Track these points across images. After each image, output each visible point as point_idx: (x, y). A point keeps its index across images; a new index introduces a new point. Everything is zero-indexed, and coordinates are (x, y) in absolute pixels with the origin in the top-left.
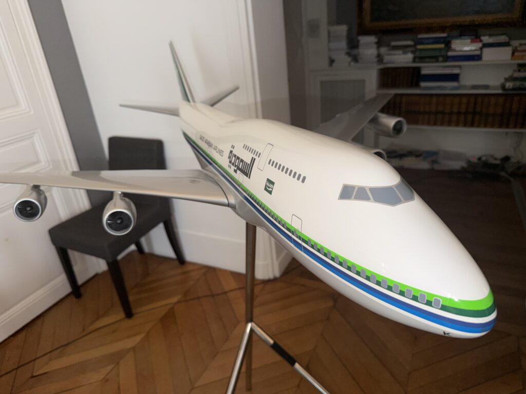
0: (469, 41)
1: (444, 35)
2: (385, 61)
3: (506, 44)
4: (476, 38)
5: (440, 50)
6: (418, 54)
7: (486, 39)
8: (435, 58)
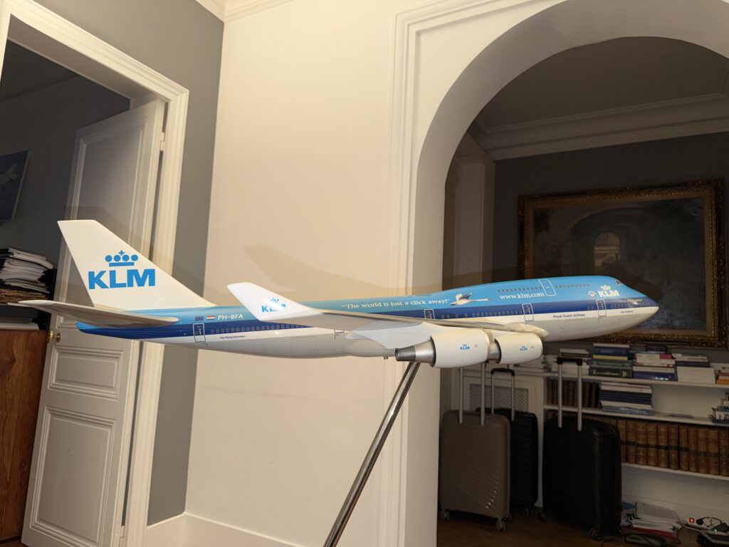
0: (658, 356)
1: (627, 346)
2: (553, 369)
3: (706, 365)
4: (666, 353)
5: (623, 362)
6: (595, 365)
7: (679, 357)
8: (617, 372)
